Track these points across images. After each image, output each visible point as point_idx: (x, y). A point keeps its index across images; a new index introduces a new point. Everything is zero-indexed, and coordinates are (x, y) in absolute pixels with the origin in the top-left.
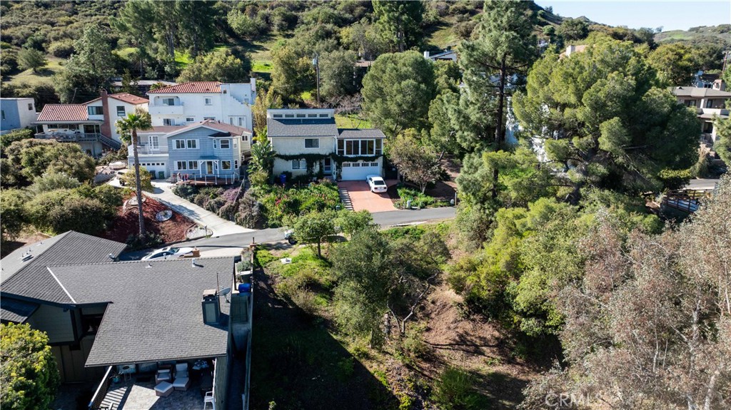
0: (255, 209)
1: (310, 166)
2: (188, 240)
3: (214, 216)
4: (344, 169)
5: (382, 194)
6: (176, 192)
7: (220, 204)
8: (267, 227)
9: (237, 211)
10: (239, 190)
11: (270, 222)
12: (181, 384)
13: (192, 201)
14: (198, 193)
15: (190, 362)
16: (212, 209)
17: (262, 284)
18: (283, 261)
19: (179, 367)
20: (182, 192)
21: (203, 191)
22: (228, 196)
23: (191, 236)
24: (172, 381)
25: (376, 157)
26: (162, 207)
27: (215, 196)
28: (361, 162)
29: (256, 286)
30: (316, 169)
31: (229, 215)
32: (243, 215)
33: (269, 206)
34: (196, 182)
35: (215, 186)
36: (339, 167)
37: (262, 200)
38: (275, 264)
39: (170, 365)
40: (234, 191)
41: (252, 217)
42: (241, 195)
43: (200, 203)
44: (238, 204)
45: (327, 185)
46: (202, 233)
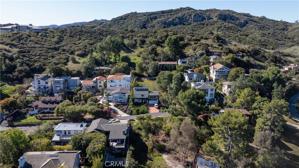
0: (130, 111)
1: (142, 101)
2: (117, 117)
3: (122, 112)
4: (150, 101)
5: (157, 108)
6: (114, 106)
7: (123, 109)
8: (132, 115)
9: (126, 111)
10: (127, 106)
11: (133, 114)
12: (120, 142)
13: (117, 108)
14: (118, 106)
15: (121, 139)
16: (121, 110)
17: (131, 128)
18: (135, 124)
19: (120, 140)
20: (115, 106)
21: (119, 106)
22: (125, 107)
23: (117, 116)
24: (119, 142)
25: (157, 99)
26: (112, 109)
27: (122, 107)
28: (153, 100)
29: (130, 128)
30: (144, 101)
31: (125, 112)
32: (128, 112)
33: (133, 110)
34: (118, 104)
35: (122, 105)
36: (148, 101)
37: (132, 109)
38: (133, 124)
39: (118, 140)
40: (126, 106)
41: (130, 113)
42: (127, 108)
43: (119, 109)
44: (127, 110)
45: (145, 106)
46: (120, 116)
